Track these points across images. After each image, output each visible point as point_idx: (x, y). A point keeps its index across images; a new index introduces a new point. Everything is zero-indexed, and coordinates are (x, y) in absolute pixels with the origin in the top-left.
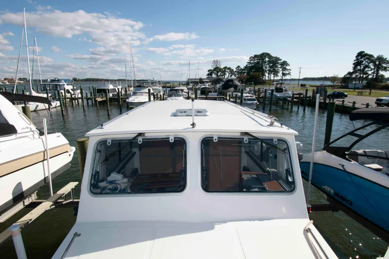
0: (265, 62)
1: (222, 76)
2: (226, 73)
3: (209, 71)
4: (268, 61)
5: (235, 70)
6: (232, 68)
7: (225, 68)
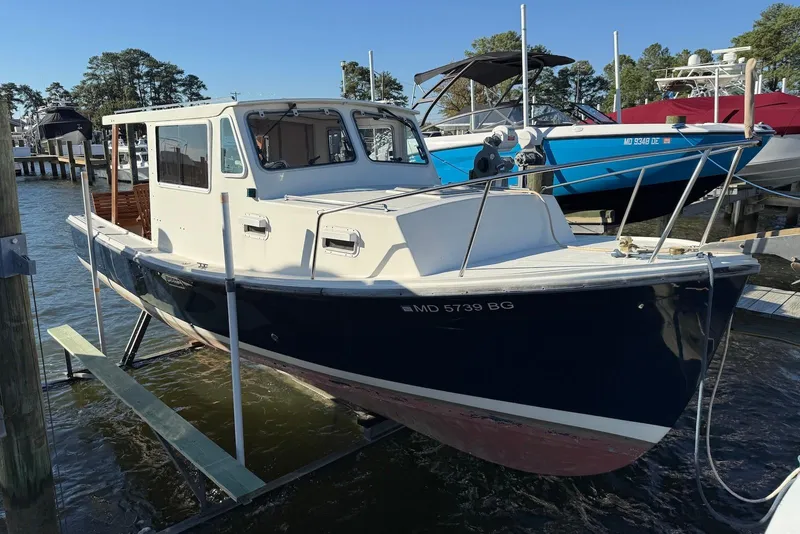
0: (139, 77)
2: (15, 103)
4: (147, 74)
6: (34, 89)
7: (9, 88)
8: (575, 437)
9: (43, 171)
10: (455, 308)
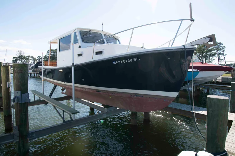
1: (26, 62)
2: (30, 60)
3: (14, 58)
5: (37, 58)
6: (34, 57)
7: (28, 57)
8: (156, 98)
9: (34, 75)
10: (126, 61)
